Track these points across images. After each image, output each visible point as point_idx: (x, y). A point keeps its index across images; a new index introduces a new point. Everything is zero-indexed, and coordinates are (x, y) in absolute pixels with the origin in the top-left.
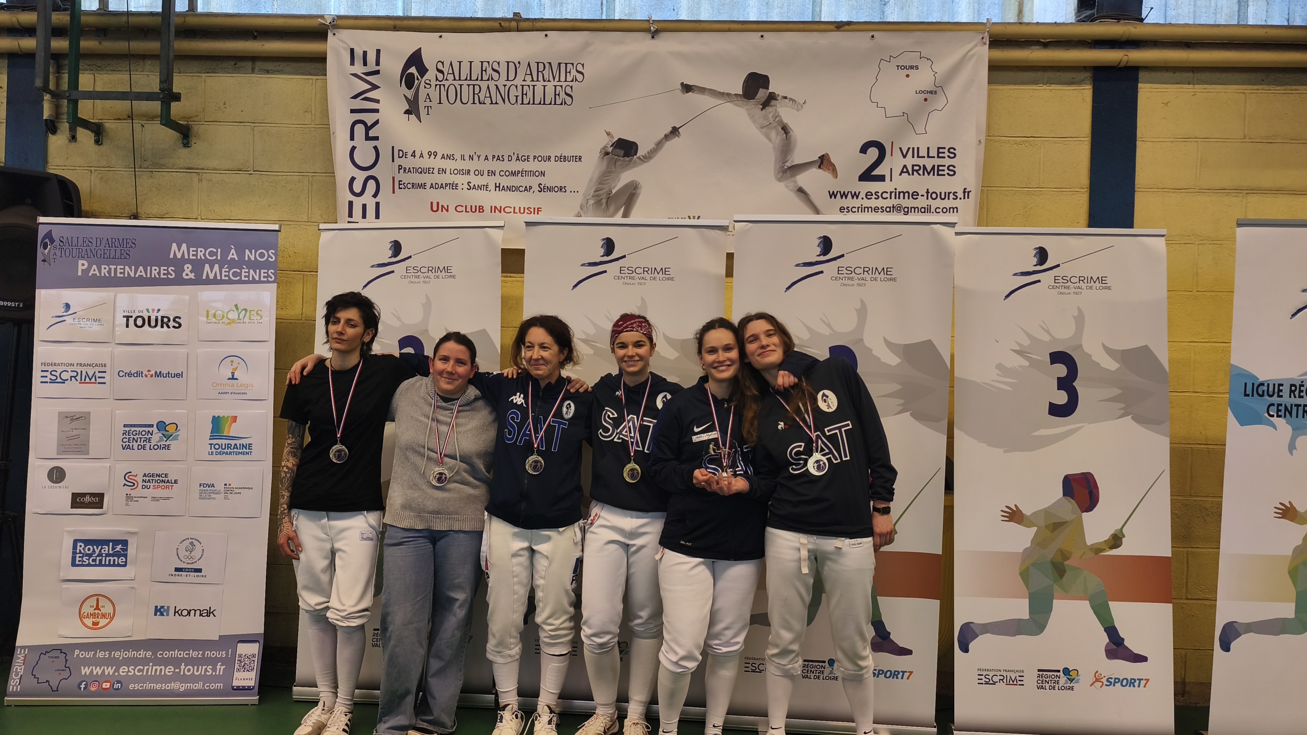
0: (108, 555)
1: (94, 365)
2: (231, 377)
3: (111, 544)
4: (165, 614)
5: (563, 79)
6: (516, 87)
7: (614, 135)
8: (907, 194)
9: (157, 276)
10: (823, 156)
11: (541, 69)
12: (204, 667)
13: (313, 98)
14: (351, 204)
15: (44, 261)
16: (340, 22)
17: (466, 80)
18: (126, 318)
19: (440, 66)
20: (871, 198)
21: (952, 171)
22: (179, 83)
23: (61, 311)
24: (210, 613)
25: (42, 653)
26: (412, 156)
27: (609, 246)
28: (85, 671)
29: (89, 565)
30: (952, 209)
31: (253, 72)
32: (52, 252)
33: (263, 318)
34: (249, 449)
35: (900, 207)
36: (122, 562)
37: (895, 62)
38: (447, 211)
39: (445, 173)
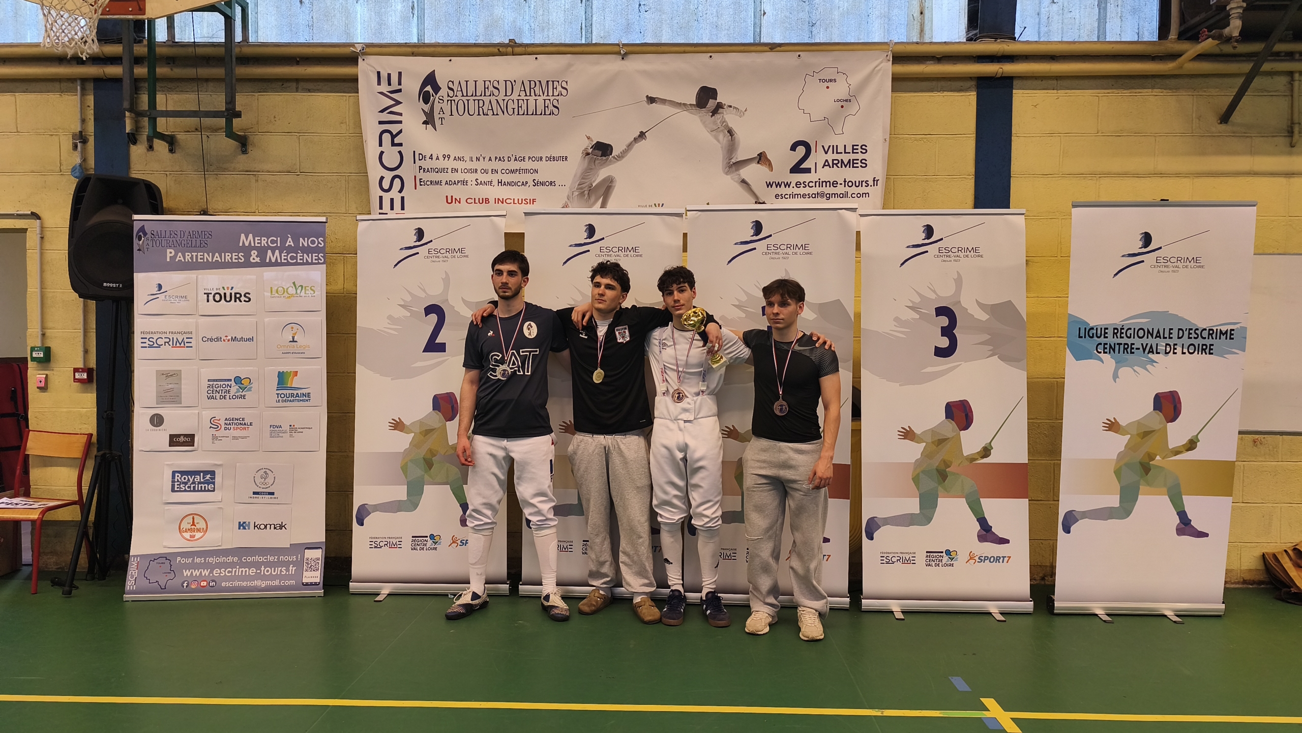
0: (199, 483)
1: (182, 333)
2: (292, 340)
3: (202, 474)
4: (247, 528)
5: (550, 94)
6: (513, 101)
7: (593, 139)
8: (828, 183)
9: (230, 261)
10: (761, 153)
11: (533, 85)
12: (279, 569)
13: (347, 112)
14: (381, 198)
15: (139, 250)
16: (368, 50)
17: (472, 96)
18: (206, 295)
19: (451, 85)
20: (800, 187)
21: (864, 164)
22: (240, 101)
23: (155, 290)
24: (282, 527)
25: (151, 560)
26: (430, 158)
27: (591, 230)
28: (187, 573)
29: (185, 491)
30: (864, 195)
31: (297, 91)
32: (146, 243)
33: (316, 293)
34: (308, 397)
35: (823, 194)
36: (211, 488)
37: (816, 76)
38: (460, 202)
39: (457, 172)
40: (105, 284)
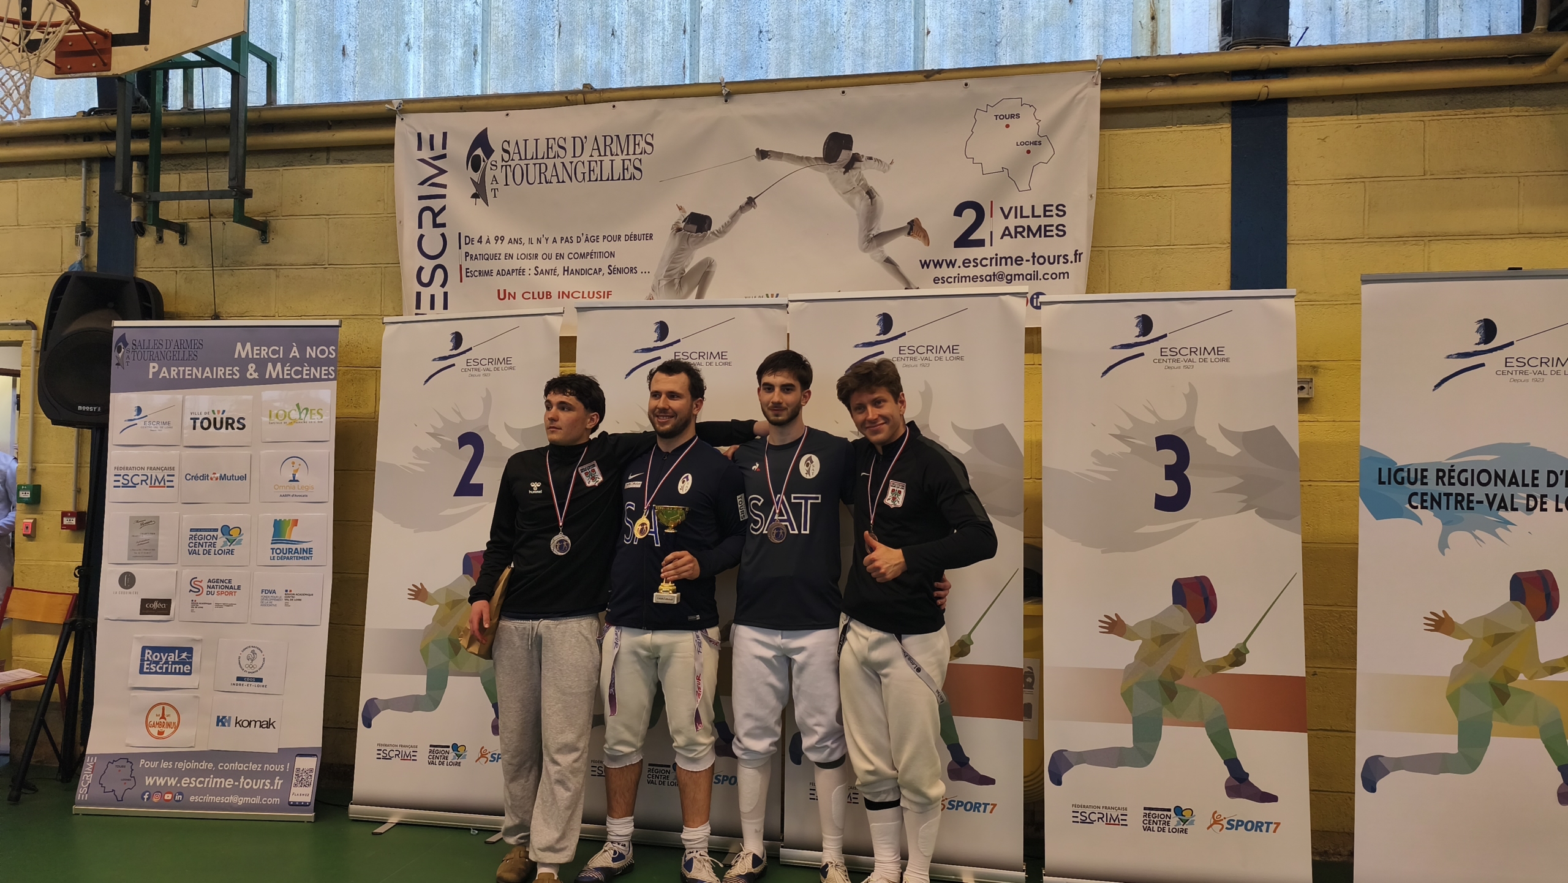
0: (174, 663)
1: (163, 469)
2: (292, 479)
3: (177, 651)
4: (226, 724)
5: (631, 151)
6: (583, 163)
7: (686, 210)
8: (1009, 260)
9: (223, 377)
10: (913, 221)
11: (609, 142)
12: (263, 781)
13: (386, 187)
15: (118, 364)
16: (407, 107)
17: (532, 158)
18: (193, 421)
19: (506, 146)
20: (969, 266)
21: (1062, 231)
22: (253, 178)
23: (133, 414)
24: (270, 725)
25: (110, 762)
26: (478, 242)
27: (663, 331)
28: (149, 781)
29: (156, 673)
30: (1062, 275)
31: (328, 163)
32: (126, 355)
33: (323, 418)
34: (309, 554)
35: (1002, 275)
36: (187, 670)
37: (992, 112)
38: (514, 298)
39: (512, 259)
40: (80, 408)
